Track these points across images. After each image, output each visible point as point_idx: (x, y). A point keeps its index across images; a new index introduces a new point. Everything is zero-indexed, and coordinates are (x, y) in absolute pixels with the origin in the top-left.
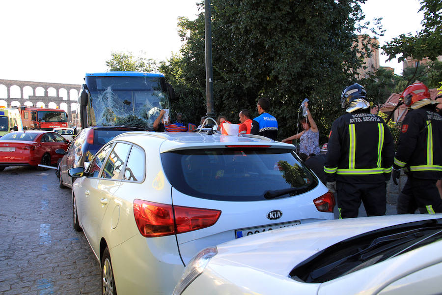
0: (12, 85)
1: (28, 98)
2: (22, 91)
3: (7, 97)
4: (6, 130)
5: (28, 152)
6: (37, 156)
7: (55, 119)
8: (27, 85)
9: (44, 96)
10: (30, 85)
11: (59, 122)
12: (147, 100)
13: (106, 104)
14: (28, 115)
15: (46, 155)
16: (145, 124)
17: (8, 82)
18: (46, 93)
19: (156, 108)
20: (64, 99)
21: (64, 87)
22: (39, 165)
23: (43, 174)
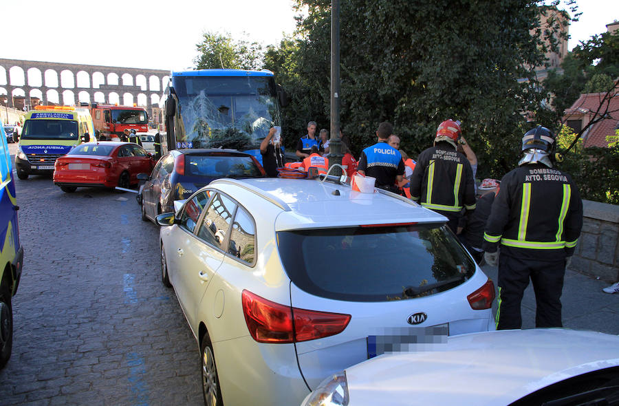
0: (79, 70)
1: (98, 87)
2: (91, 78)
3: (73, 87)
4: (75, 138)
5: (102, 170)
6: (113, 175)
7: (132, 121)
8: (97, 70)
9: (117, 84)
10: (101, 71)
11: (137, 123)
12: (251, 108)
13: (199, 114)
14: (101, 115)
15: (124, 174)
16: (247, 140)
17: (74, 67)
18: (120, 80)
19: (262, 119)
20: (142, 89)
21: (142, 73)
22: (116, 188)
23: (122, 198)
